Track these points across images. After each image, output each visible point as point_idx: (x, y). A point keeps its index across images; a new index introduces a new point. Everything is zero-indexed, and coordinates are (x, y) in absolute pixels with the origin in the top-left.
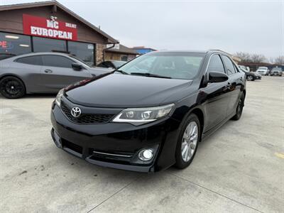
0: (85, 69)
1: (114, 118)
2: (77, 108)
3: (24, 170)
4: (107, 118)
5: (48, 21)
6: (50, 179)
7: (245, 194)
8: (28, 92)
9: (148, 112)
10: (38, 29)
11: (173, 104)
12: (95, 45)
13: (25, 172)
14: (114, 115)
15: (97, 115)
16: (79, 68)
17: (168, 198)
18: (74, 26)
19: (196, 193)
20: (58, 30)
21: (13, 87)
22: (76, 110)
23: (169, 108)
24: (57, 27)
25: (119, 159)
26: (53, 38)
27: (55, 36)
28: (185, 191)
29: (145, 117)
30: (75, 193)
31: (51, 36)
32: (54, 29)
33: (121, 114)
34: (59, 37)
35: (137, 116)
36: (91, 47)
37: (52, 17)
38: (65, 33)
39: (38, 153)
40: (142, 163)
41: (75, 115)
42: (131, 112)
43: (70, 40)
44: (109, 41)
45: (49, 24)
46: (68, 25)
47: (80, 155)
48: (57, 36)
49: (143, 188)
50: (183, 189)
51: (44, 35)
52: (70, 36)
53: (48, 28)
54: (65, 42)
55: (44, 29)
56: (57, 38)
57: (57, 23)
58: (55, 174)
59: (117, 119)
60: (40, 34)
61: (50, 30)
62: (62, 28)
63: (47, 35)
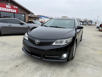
0: (25, 24)
1: (53, 43)
2: (37, 40)
3: (17, 65)
4: (50, 43)
5: (6, 5)
7: (95, 65)
8: (2, 34)
9: (65, 41)
10: (2, 8)
11: (72, 38)
12: (25, 15)
15: (46, 43)
16: (22, 24)
17: (72, 70)
18: (17, 7)
20: (10, 9)
22: (37, 41)
24: (10, 8)
25: (54, 58)
26: (9, 12)
27: (9, 11)
29: (64, 43)
31: (8, 11)
32: (9, 8)
33: (55, 42)
34: (11, 11)
36: (23, 15)
37: (8, 4)
38: (13, 10)
39: (18, 58)
41: (37, 43)
43: (15, 13)
44: (30, 13)
45: (7, 6)
46: (14, 7)
47: (40, 58)
48: (10, 11)
49: (63, 67)
50: (76, 66)
51: (5, 11)
52: (15, 11)
53: (7, 8)
54: (13, 13)
55: (5, 8)
56: (10, 12)
57: (10, 6)
60: (3, 10)
61: (7, 9)
62: (12, 8)
63: (6, 11)
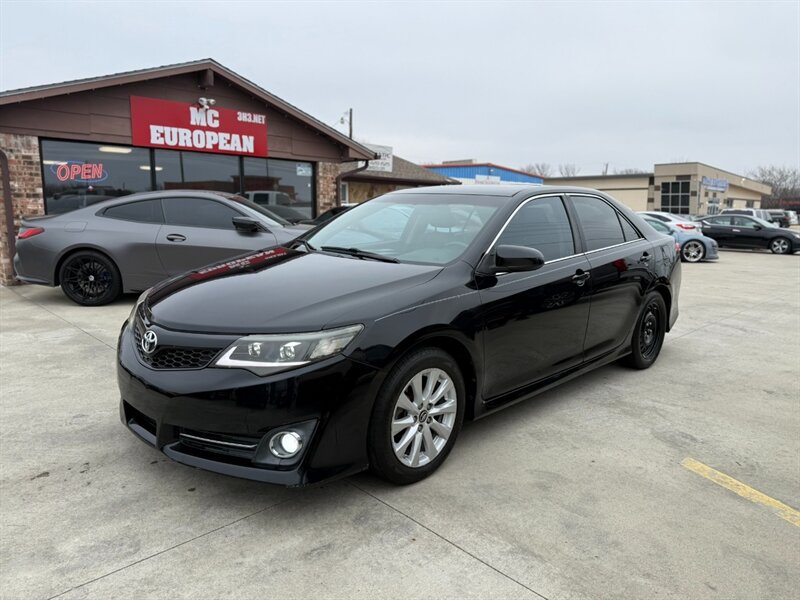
0: (266, 231)
1: (218, 358)
4: (203, 356)
5: (193, 110)
6: (89, 492)
9: (292, 345)
10: (167, 130)
11: (358, 328)
12: (314, 165)
13: (46, 474)
14: (218, 351)
15: (188, 350)
16: (251, 229)
18: (259, 119)
19: (402, 540)
20: (216, 130)
21: (92, 278)
22: (150, 338)
23: (347, 335)
24: (216, 124)
25: (231, 453)
26: (204, 151)
27: (210, 146)
28: (379, 535)
29: (287, 355)
30: (128, 523)
31: (200, 146)
32: (207, 128)
33: (234, 349)
34: (221, 147)
35: (269, 353)
36: (304, 171)
37: (204, 100)
38: (236, 137)
40: (277, 462)
41: (147, 349)
42: (257, 343)
43: (248, 155)
44: (352, 154)
45: (196, 117)
46: (243, 117)
47: (153, 439)
48: (216, 146)
51: (182, 144)
52: (248, 144)
53: (193, 128)
54: (237, 158)
55: (182, 131)
56: (215, 151)
57: (216, 114)
58: (105, 481)
59: (225, 360)
60: (173, 143)
61: (197, 132)
62: (229, 125)
63: (189, 145)
